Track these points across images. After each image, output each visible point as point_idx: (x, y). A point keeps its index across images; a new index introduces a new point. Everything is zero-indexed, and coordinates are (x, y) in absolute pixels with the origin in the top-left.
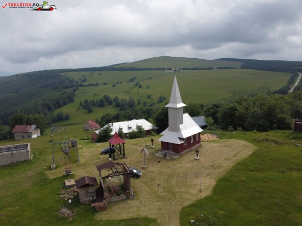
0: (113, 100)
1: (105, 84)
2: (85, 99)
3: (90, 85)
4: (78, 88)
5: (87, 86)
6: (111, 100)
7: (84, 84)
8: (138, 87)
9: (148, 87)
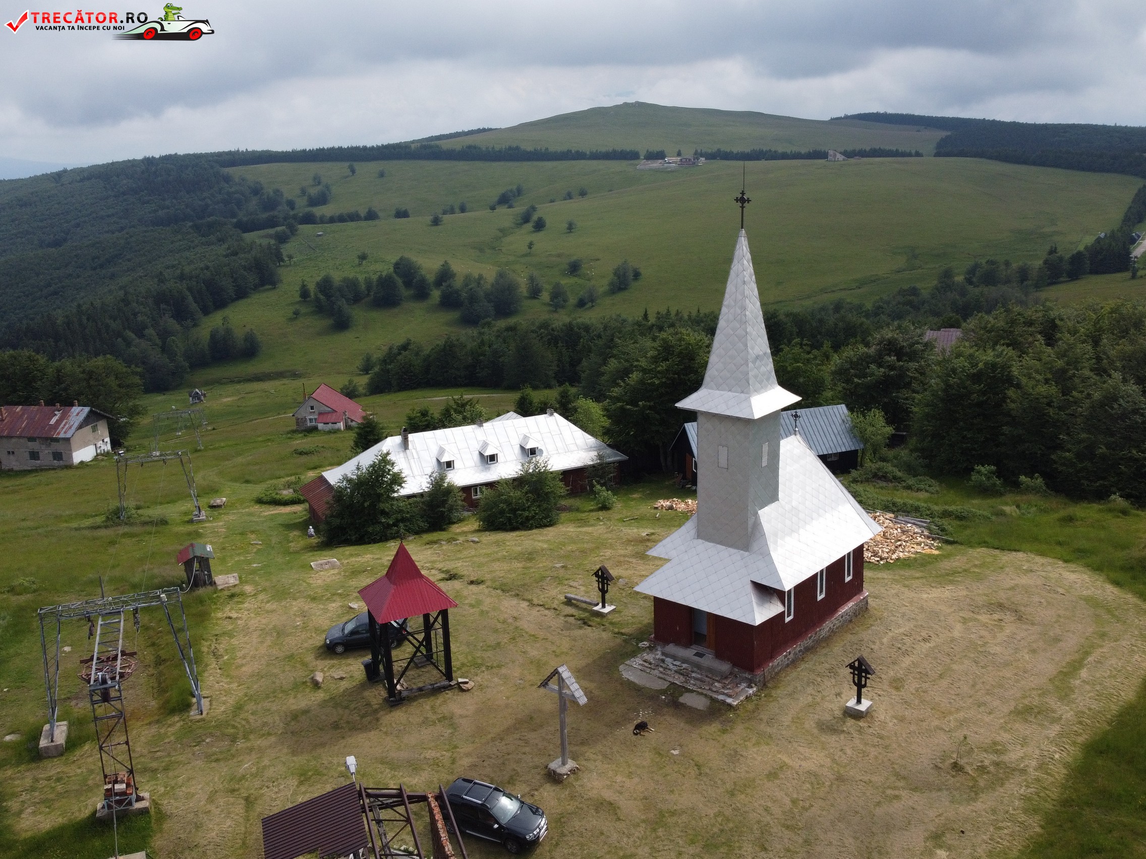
0: (431, 278)
1: (402, 214)
2: (323, 274)
3: (342, 219)
4: (293, 231)
5: (332, 220)
6: (423, 280)
7: (319, 211)
8: (529, 226)
9: (571, 227)
